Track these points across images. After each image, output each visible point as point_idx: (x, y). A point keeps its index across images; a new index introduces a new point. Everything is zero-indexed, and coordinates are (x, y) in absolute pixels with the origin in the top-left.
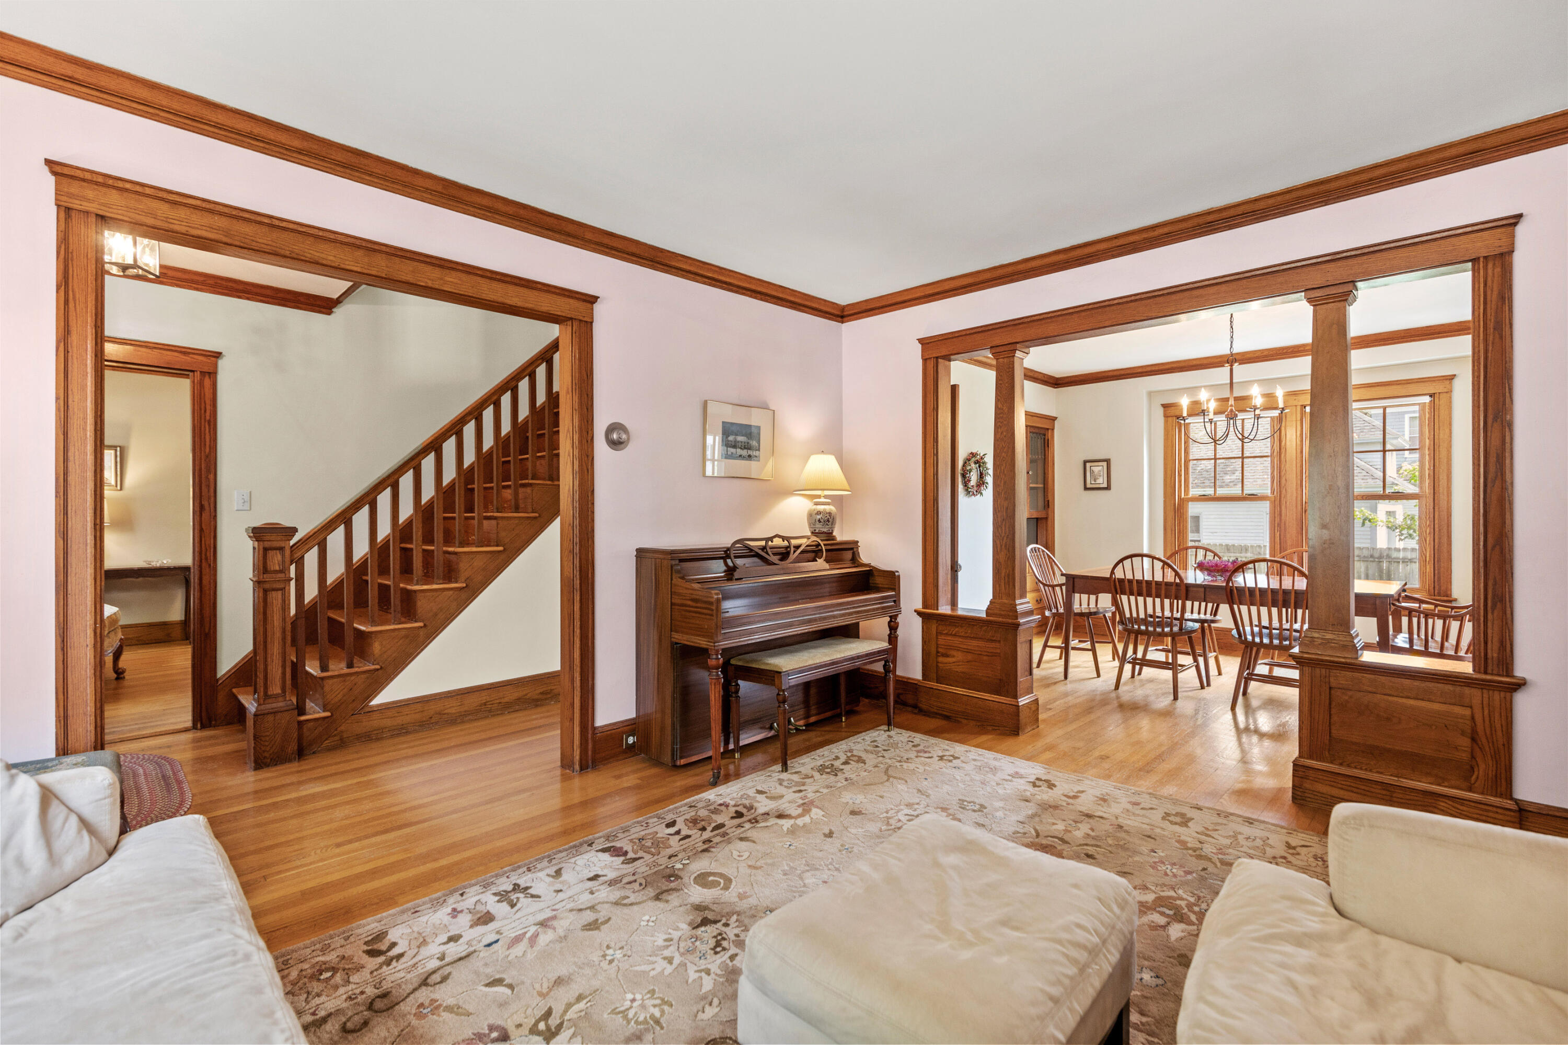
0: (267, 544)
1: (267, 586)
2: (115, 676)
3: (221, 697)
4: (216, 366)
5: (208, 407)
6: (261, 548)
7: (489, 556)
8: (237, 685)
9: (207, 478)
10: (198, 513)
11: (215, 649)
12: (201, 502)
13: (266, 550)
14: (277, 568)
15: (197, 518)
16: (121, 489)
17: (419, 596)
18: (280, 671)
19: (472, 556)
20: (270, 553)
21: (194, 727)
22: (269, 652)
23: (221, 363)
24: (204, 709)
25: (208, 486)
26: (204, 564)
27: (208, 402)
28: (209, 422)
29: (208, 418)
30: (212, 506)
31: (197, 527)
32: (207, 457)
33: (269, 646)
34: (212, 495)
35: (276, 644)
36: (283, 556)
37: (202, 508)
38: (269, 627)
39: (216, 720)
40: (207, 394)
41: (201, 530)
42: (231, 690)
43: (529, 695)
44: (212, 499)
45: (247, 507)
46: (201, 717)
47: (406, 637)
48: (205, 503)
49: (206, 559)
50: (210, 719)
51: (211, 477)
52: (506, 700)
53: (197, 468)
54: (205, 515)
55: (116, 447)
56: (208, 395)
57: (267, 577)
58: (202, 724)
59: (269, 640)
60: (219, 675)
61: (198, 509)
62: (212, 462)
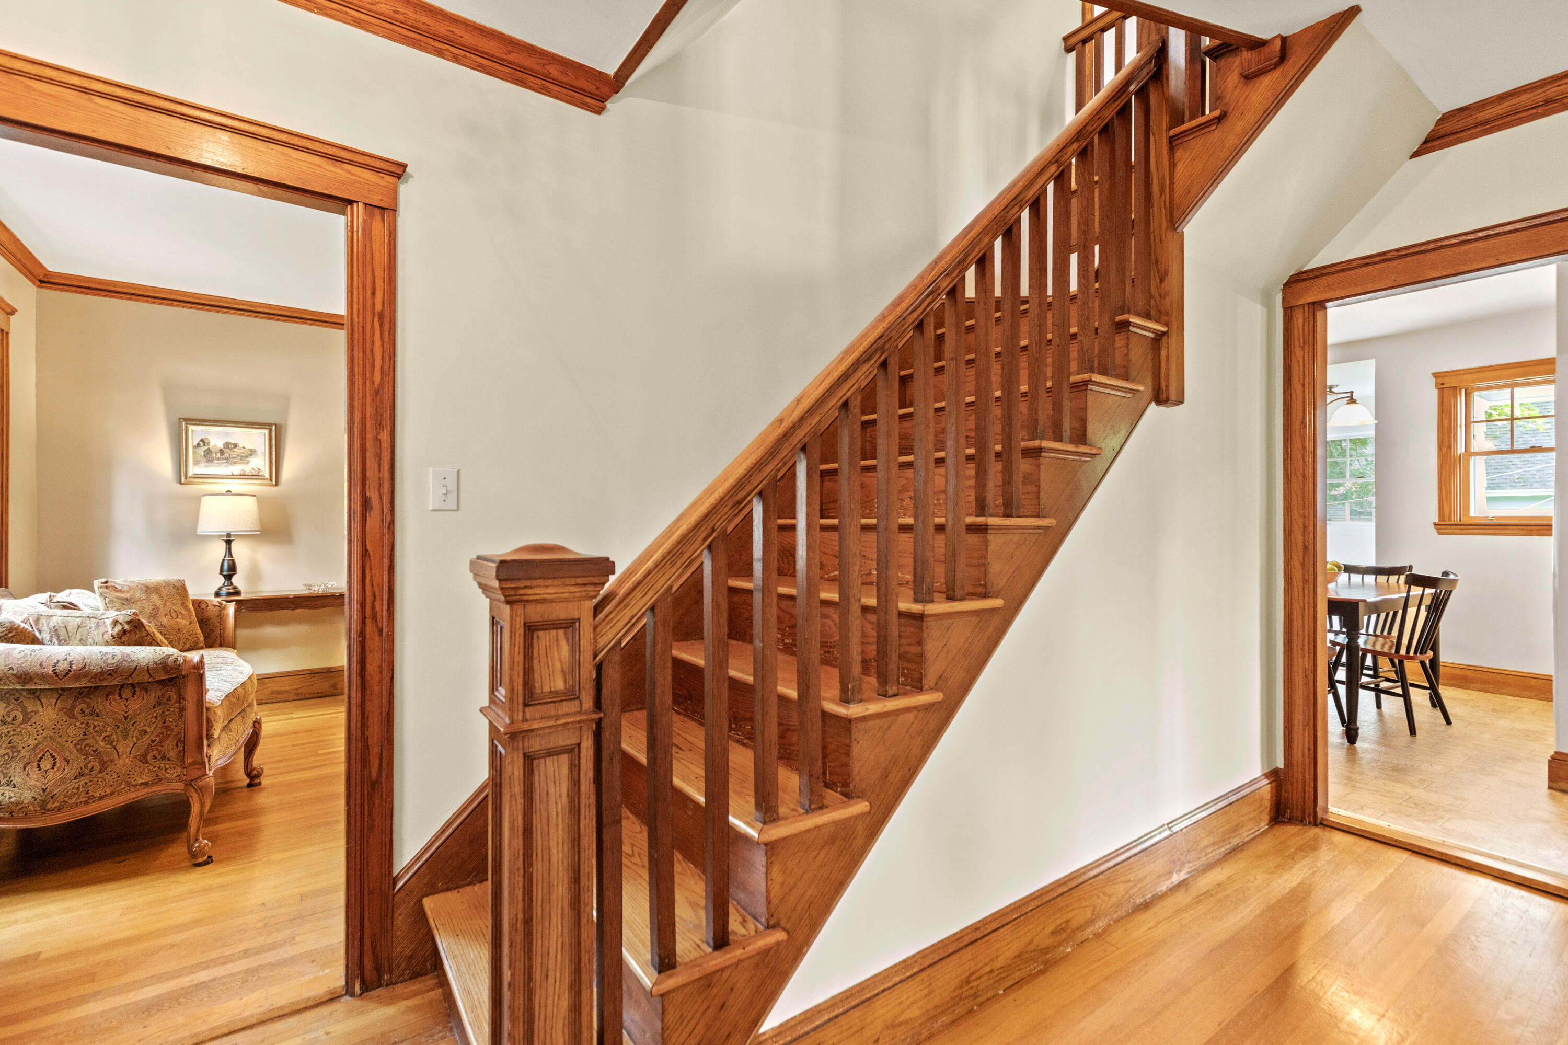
0: (536, 613)
1: (535, 745)
2: (248, 781)
3: (401, 919)
4: (394, 194)
5: (379, 285)
6: (520, 622)
7: (975, 619)
8: (433, 890)
9: (376, 439)
10: (358, 516)
11: (389, 815)
12: (363, 492)
13: (531, 629)
14: (560, 685)
15: (357, 526)
16: (277, 484)
17: (858, 733)
18: (565, 1003)
19: (947, 622)
20: (544, 638)
21: (349, 990)
22: (538, 948)
23: (406, 191)
24: (367, 948)
25: (379, 456)
26: (369, 629)
27: (379, 273)
28: (381, 316)
29: (378, 307)
30: (386, 500)
31: (356, 548)
32: (377, 392)
33: (537, 929)
34: (386, 475)
35: (556, 920)
36: (575, 648)
37: (366, 504)
38: (538, 869)
39: (391, 972)
40: (377, 256)
41: (365, 553)
42: (420, 901)
43: (1035, 942)
44: (387, 485)
45: (452, 502)
46: (361, 967)
47: (832, 840)
48: (372, 494)
49: (374, 617)
50: (379, 970)
51: (384, 436)
52: (1000, 962)
53: (357, 416)
54: (373, 520)
55: (271, 425)
56: (381, 259)
57: (536, 719)
58: (363, 982)
59: (537, 911)
60: (397, 870)
61: (357, 508)
62: (387, 404)
